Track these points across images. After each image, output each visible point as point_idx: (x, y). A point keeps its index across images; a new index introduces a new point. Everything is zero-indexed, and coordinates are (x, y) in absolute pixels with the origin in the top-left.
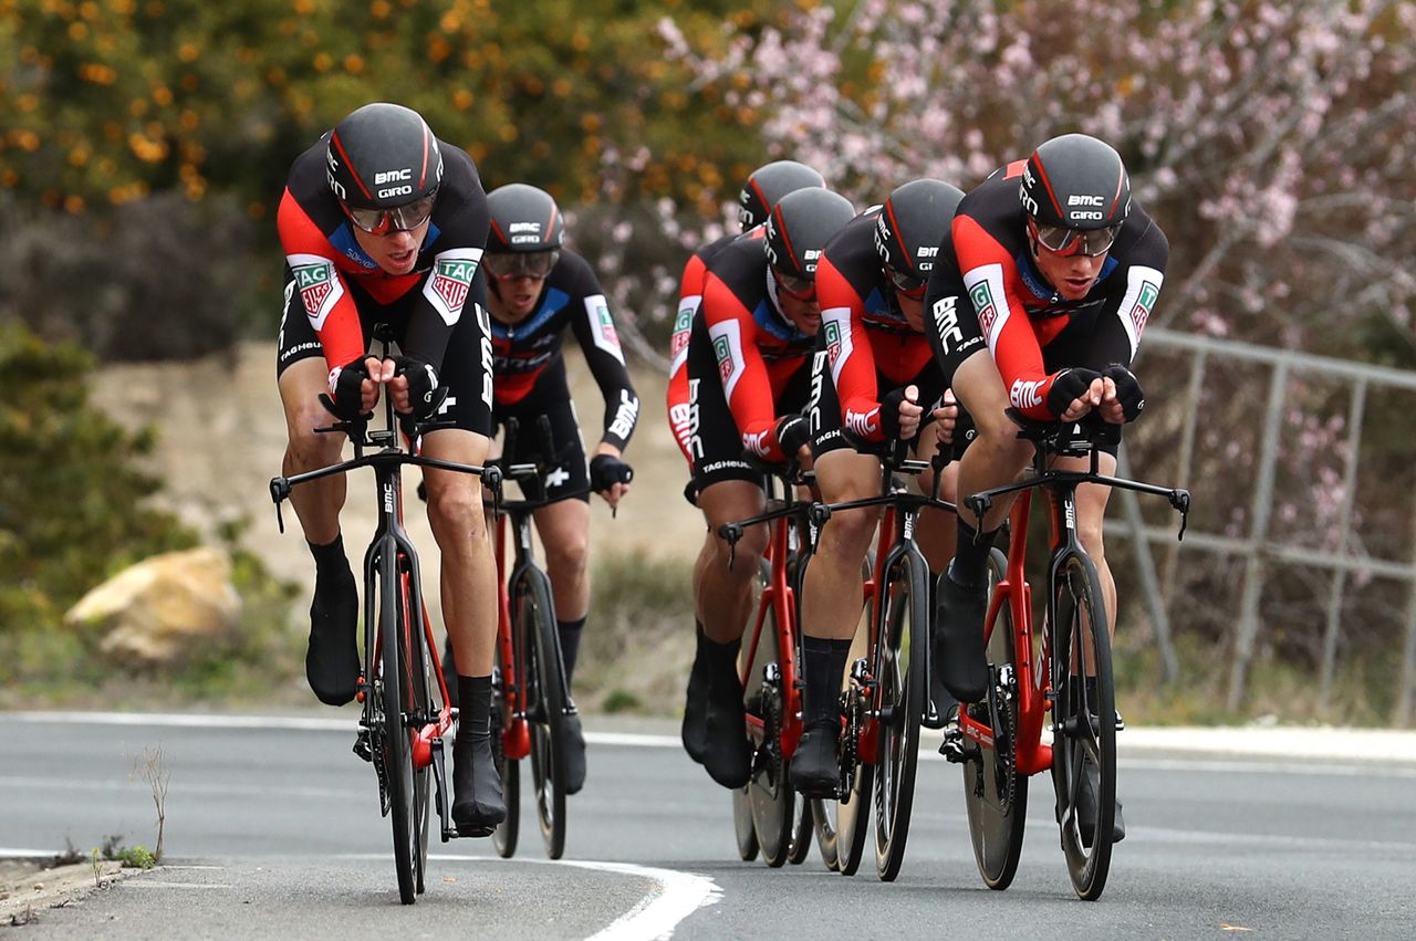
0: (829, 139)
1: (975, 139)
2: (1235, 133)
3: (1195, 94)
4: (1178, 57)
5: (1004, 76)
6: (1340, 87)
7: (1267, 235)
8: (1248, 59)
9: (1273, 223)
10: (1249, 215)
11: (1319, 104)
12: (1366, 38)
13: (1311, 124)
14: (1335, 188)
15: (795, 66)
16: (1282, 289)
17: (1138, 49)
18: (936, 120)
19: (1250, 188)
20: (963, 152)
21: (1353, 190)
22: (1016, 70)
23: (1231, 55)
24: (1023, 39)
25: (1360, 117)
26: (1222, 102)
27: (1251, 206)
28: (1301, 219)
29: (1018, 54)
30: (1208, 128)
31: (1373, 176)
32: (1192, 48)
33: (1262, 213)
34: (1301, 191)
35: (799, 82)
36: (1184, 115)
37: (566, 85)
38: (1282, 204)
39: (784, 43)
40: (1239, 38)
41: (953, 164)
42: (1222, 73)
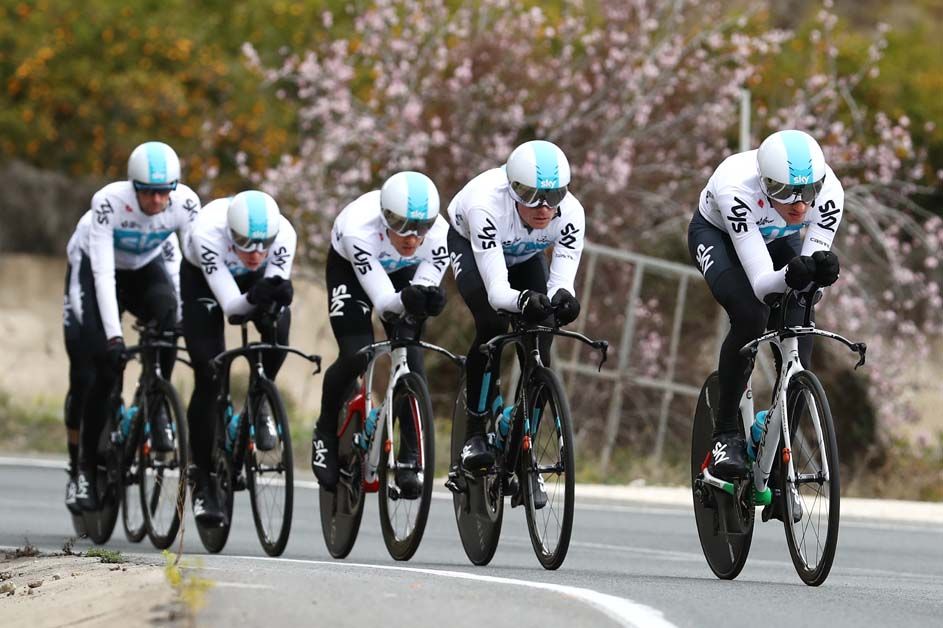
0: (348, 119)
1: (436, 122)
2: (592, 126)
3: (567, 100)
4: (559, 77)
5: (454, 84)
6: (659, 99)
7: (612, 188)
8: (600, 81)
9: (616, 180)
10: (601, 175)
11: (646, 109)
12: (675, 70)
13: (641, 120)
14: (651, 160)
15: (327, 75)
16: (618, 220)
17: (533, 72)
18: (414, 109)
19: (604, 158)
20: (428, 130)
21: (664, 162)
22: (462, 81)
23: (590, 77)
24: (467, 63)
25: (670, 118)
26: (585, 106)
27: (604, 169)
28: (632, 179)
29: (464, 72)
30: (575, 121)
31: (673, 154)
32: (567, 72)
33: (610, 174)
34: (633, 161)
35: (328, 84)
36: (562, 113)
37: (85, 110)
38: (623, 169)
39: (320, 61)
40: (596, 67)
41: (423, 137)
42: (585, 88)
